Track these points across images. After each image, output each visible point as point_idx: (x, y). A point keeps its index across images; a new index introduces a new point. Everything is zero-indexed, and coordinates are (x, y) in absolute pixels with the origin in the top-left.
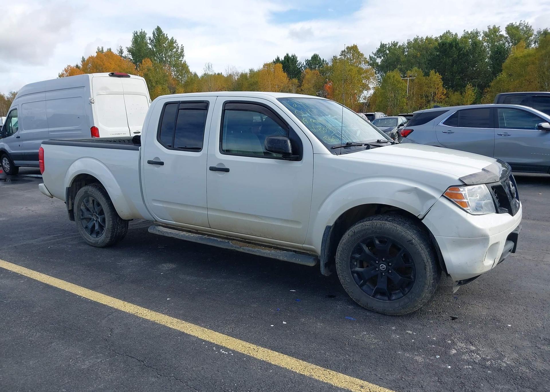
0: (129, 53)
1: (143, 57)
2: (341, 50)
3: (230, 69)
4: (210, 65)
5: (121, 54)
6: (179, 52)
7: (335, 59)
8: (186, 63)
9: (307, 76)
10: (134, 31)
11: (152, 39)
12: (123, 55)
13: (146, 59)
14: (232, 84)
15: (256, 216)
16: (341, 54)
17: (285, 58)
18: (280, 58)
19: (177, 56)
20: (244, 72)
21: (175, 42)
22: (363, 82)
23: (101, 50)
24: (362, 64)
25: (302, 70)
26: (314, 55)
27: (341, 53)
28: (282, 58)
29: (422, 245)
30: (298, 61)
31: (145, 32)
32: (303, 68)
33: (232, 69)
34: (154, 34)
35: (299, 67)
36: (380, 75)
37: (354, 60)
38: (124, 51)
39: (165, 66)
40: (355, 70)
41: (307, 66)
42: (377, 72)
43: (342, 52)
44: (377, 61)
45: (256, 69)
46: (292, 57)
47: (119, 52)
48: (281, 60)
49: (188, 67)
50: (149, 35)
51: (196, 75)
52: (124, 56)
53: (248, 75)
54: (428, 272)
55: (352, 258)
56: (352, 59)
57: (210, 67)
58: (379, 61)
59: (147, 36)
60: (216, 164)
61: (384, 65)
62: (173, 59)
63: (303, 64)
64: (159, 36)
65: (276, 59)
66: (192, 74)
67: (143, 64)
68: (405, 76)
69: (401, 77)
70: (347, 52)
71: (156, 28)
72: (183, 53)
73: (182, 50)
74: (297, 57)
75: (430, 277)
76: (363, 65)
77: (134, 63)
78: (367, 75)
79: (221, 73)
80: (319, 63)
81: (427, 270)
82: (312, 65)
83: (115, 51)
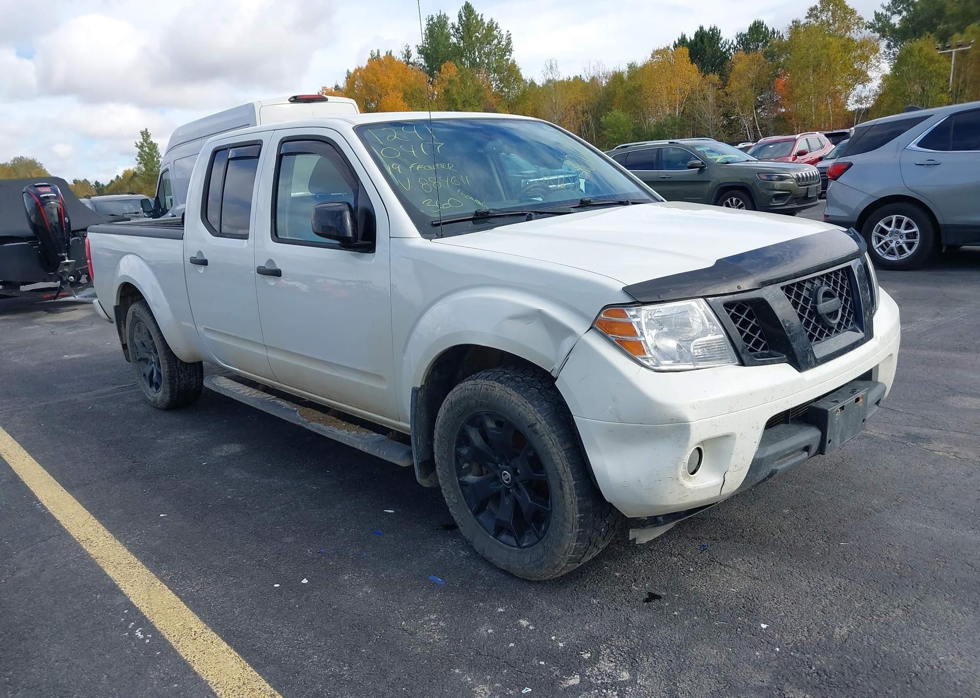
0: (420, 55)
1: (443, 61)
2: (809, 8)
3: (592, 69)
4: (554, 63)
5: (407, 59)
6: (503, 45)
7: (796, 24)
8: (516, 63)
9: (739, 67)
10: (429, 16)
11: (457, 27)
12: (411, 60)
13: (448, 63)
14: (596, 94)
16: (808, 15)
17: (696, 35)
18: (686, 37)
19: (500, 53)
20: (618, 71)
21: (496, 27)
22: (856, 67)
23: (376, 55)
24: (852, 31)
25: (731, 54)
26: (755, 24)
27: (808, 13)
28: (690, 36)
29: (553, 436)
30: (721, 39)
31: (447, 16)
32: (731, 51)
33: (595, 66)
34: (460, 17)
35: (725, 49)
36: (898, 50)
37: (836, 23)
38: (412, 52)
39: (479, 72)
40: (835, 43)
41: (740, 47)
42: (892, 44)
43: (812, 10)
44: (892, 22)
45: (639, 63)
46: (711, 32)
47: (404, 56)
48: (689, 40)
49: (518, 71)
50: (453, 19)
51: (533, 83)
52: (413, 61)
53: (625, 76)
54: (568, 496)
55: (458, 456)
56: (831, 22)
57: (554, 66)
58: (896, 20)
59: (449, 22)
61: (908, 27)
62: (494, 58)
63: (732, 43)
64: (468, 19)
65: (680, 38)
66: (527, 83)
67: (442, 72)
68: (947, 47)
69: (938, 49)
70: (821, 10)
71: (464, 6)
72: (511, 45)
73: (509, 39)
74: (720, 31)
75: (571, 506)
76: (856, 31)
77: (427, 72)
78: (864, 53)
79: (581, 76)
80: (765, 37)
81: (564, 489)
82: (749, 44)
83: (398, 55)
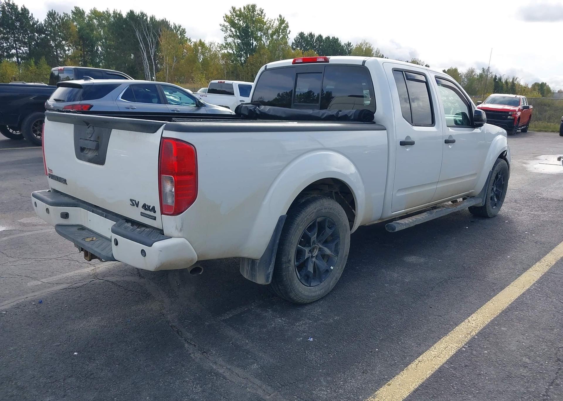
60: (448, 137)
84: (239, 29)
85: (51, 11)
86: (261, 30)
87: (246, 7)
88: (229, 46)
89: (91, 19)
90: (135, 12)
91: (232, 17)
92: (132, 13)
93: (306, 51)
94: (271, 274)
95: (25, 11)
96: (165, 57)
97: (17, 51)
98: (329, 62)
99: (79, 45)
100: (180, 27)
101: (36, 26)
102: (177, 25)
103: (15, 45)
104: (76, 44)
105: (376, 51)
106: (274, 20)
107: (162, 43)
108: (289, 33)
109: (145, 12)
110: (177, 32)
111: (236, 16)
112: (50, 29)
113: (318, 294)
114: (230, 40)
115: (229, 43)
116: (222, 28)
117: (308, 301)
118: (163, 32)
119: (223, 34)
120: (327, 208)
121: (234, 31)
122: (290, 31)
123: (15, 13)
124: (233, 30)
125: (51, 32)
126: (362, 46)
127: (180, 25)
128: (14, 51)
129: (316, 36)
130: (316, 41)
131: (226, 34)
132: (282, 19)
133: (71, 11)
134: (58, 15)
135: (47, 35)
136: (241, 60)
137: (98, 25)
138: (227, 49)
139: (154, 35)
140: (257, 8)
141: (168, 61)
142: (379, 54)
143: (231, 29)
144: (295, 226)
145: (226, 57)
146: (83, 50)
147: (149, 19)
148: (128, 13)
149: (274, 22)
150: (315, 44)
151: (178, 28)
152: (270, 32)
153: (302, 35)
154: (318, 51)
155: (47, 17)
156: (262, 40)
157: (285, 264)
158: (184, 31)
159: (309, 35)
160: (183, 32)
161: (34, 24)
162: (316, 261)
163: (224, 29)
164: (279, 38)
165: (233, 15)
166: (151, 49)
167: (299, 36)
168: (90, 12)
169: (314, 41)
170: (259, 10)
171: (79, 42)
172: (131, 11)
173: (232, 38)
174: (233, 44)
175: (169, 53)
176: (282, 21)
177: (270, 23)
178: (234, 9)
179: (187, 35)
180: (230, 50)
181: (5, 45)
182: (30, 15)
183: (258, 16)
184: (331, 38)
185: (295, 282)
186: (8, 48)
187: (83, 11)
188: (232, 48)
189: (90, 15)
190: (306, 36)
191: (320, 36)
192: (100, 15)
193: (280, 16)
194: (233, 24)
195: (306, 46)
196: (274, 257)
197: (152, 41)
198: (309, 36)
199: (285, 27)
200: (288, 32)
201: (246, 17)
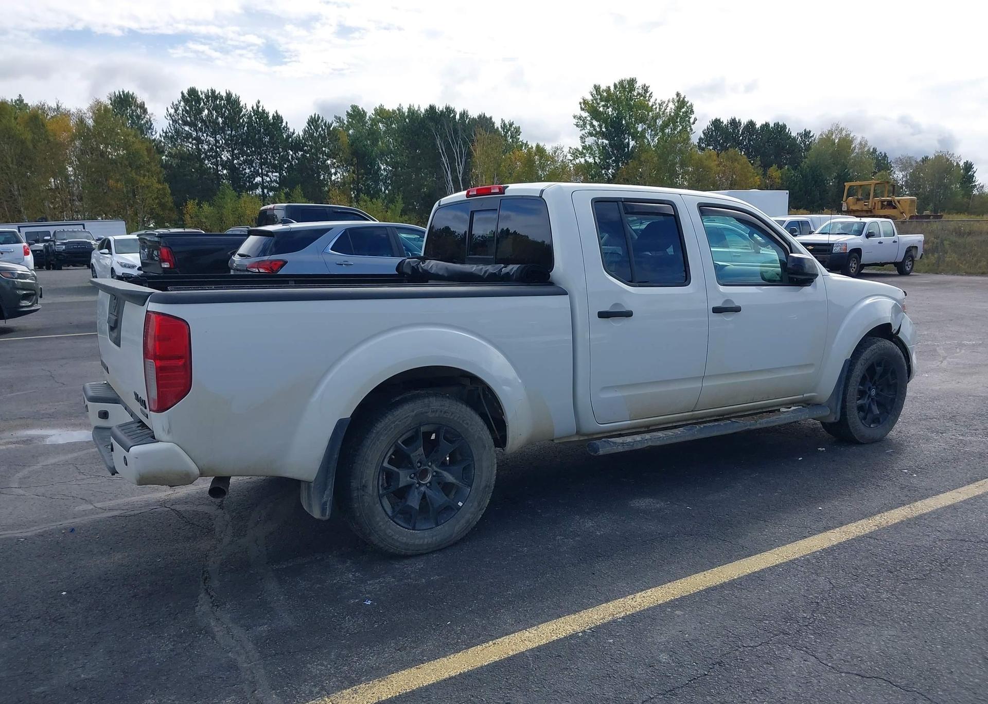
15: (769, 371)
60: (722, 302)
84: (605, 121)
85: (313, 116)
86: (642, 120)
87: (617, 83)
88: (589, 152)
89: (374, 122)
90: (437, 108)
91: (595, 102)
92: (432, 108)
93: (723, 152)
94: (328, 504)
95: (278, 118)
96: (480, 176)
97: (263, 180)
98: (504, 194)
99: (352, 165)
100: (511, 125)
101: (290, 139)
102: (507, 122)
103: (260, 171)
104: (346, 163)
105: (861, 142)
106: (666, 103)
107: (476, 154)
108: (694, 123)
109: (452, 106)
110: (507, 133)
111: (601, 100)
112: (310, 143)
113: (427, 542)
114: (590, 141)
115: (588, 146)
116: (577, 121)
117: (409, 553)
118: (478, 136)
119: (579, 132)
120: (437, 411)
121: (597, 126)
122: (695, 120)
123: (264, 124)
124: (595, 123)
125: (311, 147)
126: (832, 135)
127: (511, 122)
128: (259, 179)
129: (742, 123)
130: (743, 133)
131: (583, 132)
132: (681, 99)
133: (346, 113)
134: (322, 121)
135: (305, 152)
136: (607, 174)
137: (385, 132)
138: (585, 156)
139: (465, 143)
140: (639, 85)
141: (484, 182)
142: (866, 149)
143: (592, 123)
144: (374, 435)
145: (582, 170)
146: (356, 172)
147: (458, 117)
148: (427, 109)
149: (667, 106)
150: (741, 138)
151: (508, 126)
152: (659, 122)
153: (717, 123)
154: (747, 149)
155: (307, 125)
156: (645, 137)
157: (356, 491)
158: (518, 131)
159: (731, 124)
160: (516, 132)
161: (289, 136)
162: (426, 491)
163: (581, 123)
164: (676, 132)
165: (596, 99)
166: (459, 165)
167: (711, 127)
168: (374, 112)
169: (740, 133)
170: (641, 87)
171: (352, 160)
172: (430, 106)
173: (593, 137)
174: (595, 148)
175: (486, 170)
176: (681, 103)
177: (660, 108)
178: (597, 88)
179: (522, 138)
180: (590, 157)
181: (247, 171)
182: (284, 124)
183: (638, 97)
184: (772, 125)
185: (378, 519)
186: (251, 175)
187: (363, 111)
188: (593, 155)
189: (373, 117)
190: (725, 125)
191: (751, 124)
192: (388, 116)
193: (678, 95)
194: (595, 113)
195: (724, 142)
196: (331, 479)
197: (461, 151)
198: (729, 125)
199: (686, 112)
200: (692, 120)
201: (617, 100)
